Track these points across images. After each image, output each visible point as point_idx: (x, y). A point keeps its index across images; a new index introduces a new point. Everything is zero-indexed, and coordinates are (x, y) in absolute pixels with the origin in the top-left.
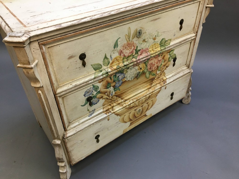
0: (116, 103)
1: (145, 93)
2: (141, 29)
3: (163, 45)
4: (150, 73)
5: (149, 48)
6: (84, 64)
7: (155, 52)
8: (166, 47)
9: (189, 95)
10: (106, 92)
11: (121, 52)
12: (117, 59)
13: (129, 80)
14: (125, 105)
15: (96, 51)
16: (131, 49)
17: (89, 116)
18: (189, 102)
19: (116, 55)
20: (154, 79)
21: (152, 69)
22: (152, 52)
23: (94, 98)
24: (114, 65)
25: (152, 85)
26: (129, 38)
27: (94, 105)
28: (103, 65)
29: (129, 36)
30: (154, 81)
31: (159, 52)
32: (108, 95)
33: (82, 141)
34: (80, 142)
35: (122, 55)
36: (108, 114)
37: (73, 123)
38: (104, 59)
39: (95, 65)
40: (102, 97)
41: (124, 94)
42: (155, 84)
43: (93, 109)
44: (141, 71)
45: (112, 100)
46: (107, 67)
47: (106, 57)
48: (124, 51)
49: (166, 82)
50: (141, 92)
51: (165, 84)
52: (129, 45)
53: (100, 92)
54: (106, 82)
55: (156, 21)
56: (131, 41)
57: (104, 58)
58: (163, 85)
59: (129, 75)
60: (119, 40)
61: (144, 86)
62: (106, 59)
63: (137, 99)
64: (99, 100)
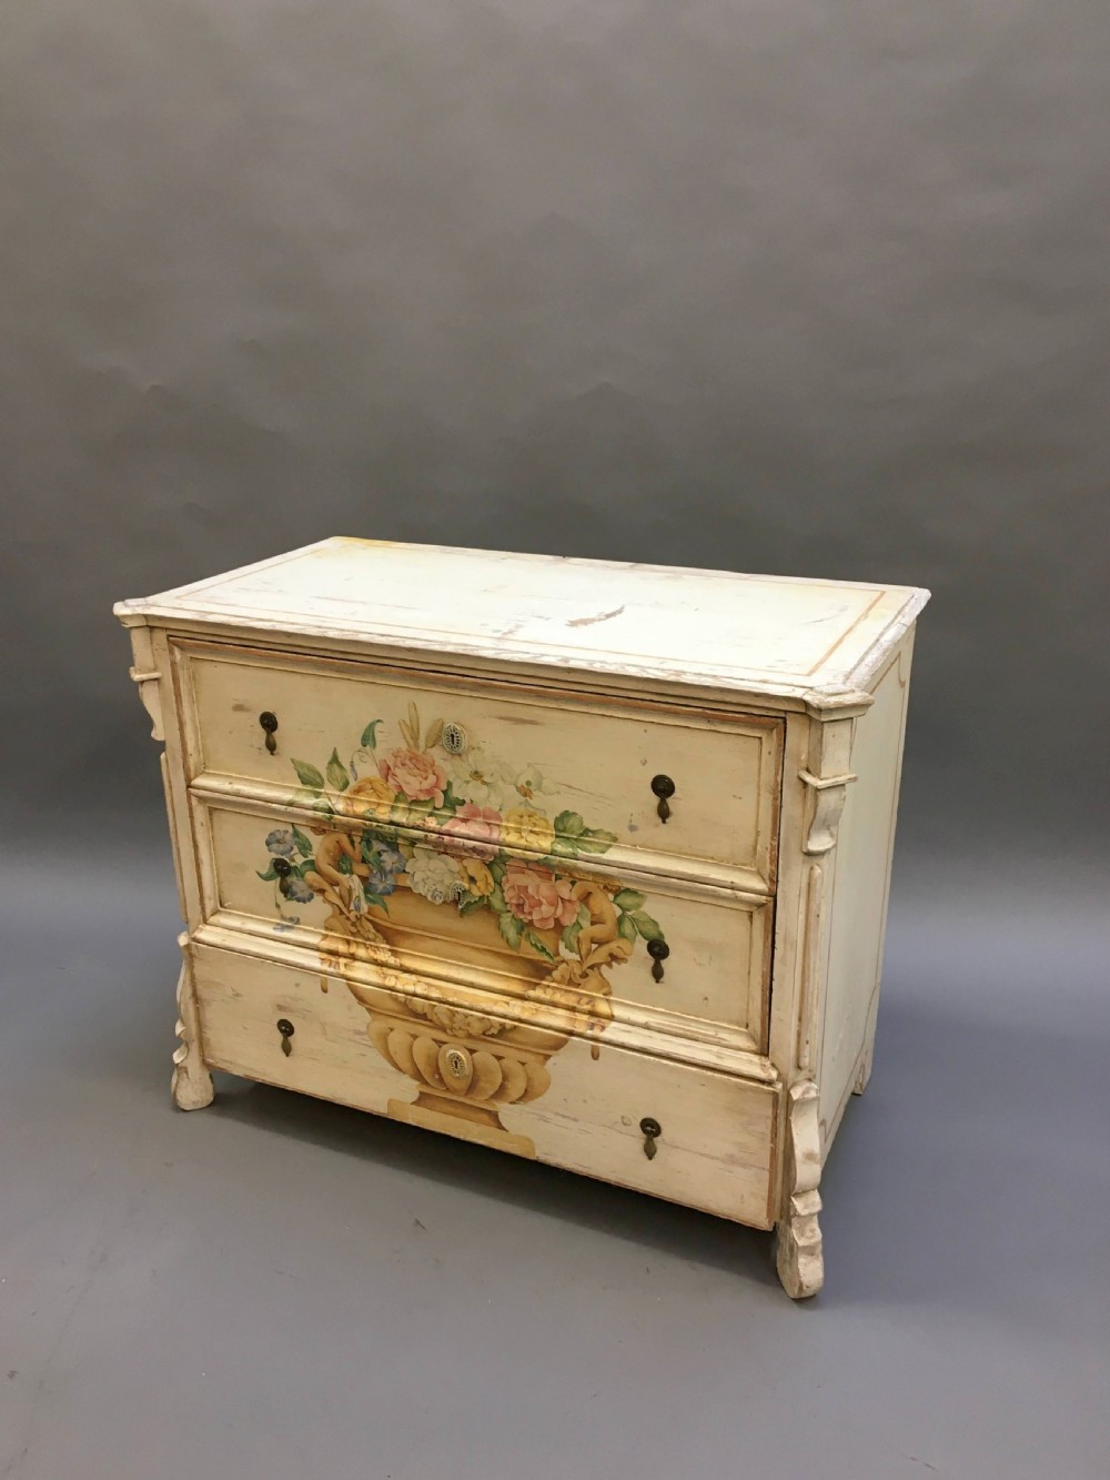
0: (370, 950)
2: (458, 727)
3: (568, 838)
4: (525, 927)
5: (503, 815)
6: (271, 746)
7: (526, 843)
8: (580, 852)
10: (337, 884)
11: (387, 772)
12: (373, 786)
13: (422, 893)
16: (426, 779)
17: (275, 929)
19: (368, 770)
20: (549, 972)
21: (529, 918)
22: (512, 838)
23: (297, 876)
24: (361, 801)
25: (532, 993)
26: (416, 738)
27: (295, 902)
28: (326, 781)
29: (416, 730)
30: (545, 983)
32: (341, 897)
33: (237, 995)
34: (230, 993)
35: (391, 781)
37: (230, 913)
38: (330, 763)
39: (303, 765)
40: (322, 891)
41: (408, 942)
42: (545, 996)
43: (293, 915)
44: (476, 892)
45: (357, 930)
46: (338, 793)
47: (335, 760)
48: (400, 773)
50: (472, 985)
52: (415, 761)
53: (312, 865)
54: (337, 845)
55: (521, 728)
56: (422, 750)
57: (329, 758)
58: (584, 1026)
59: (423, 875)
60: (378, 727)
62: (335, 766)
63: (443, 994)
64: (311, 897)
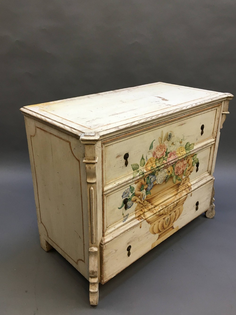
0: (147, 208)
1: (173, 200)
2: (171, 132)
3: (187, 149)
4: (177, 177)
5: (176, 151)
6: (126, 164)
7: (182, 155)
8: (191, 150)
9: (213, 207)
10: (140, 195)
11: (154, 154)
12: (151, 160)
13: (159, 183)
14: (155, 212)
15: (136, 151)
16: (162, 151)
17: (123, 222)
18: (214, 216)
19: (150, 156)
20: (180, 184)
21: (178, 174)
22: (179, 155)
23: (129, 201)
24: (148, 166)
25: (179, 191)
26: (161, 141)
27: (128, 209)
28: (140, 166)
29: (162, 138)
30: (180, 187)
31: (185, 156)
32: (140, 199)
33: (116, 250)
34: (114, 251)
35: (155, 156)
36: (140, 221)
37: (110, 228)
38: (141, 160)
39: (134, 165)
40: (135, 201)
41: (154, 199)
42: (181, 190)
43: (127, 214)
44: (169, 175)
45: (143, 205)
46: (142, 168)
47: (143, 158)
48: (157, 153)
49: (191, 189)
50: (169, 198)
51: (190, 190)
52: (161, 147)
53: (134, 195)
54: (141, 183)
55: (183, 126)
56: (162, 143)
57: (141, 158)
58: (189, 191)
59: (159, 178)
60: (154, 142)
61: (171, 191)
62: (142, 160)
63: (165, 205)
64: (133, 204)
